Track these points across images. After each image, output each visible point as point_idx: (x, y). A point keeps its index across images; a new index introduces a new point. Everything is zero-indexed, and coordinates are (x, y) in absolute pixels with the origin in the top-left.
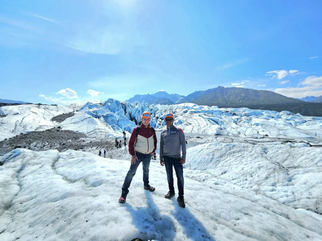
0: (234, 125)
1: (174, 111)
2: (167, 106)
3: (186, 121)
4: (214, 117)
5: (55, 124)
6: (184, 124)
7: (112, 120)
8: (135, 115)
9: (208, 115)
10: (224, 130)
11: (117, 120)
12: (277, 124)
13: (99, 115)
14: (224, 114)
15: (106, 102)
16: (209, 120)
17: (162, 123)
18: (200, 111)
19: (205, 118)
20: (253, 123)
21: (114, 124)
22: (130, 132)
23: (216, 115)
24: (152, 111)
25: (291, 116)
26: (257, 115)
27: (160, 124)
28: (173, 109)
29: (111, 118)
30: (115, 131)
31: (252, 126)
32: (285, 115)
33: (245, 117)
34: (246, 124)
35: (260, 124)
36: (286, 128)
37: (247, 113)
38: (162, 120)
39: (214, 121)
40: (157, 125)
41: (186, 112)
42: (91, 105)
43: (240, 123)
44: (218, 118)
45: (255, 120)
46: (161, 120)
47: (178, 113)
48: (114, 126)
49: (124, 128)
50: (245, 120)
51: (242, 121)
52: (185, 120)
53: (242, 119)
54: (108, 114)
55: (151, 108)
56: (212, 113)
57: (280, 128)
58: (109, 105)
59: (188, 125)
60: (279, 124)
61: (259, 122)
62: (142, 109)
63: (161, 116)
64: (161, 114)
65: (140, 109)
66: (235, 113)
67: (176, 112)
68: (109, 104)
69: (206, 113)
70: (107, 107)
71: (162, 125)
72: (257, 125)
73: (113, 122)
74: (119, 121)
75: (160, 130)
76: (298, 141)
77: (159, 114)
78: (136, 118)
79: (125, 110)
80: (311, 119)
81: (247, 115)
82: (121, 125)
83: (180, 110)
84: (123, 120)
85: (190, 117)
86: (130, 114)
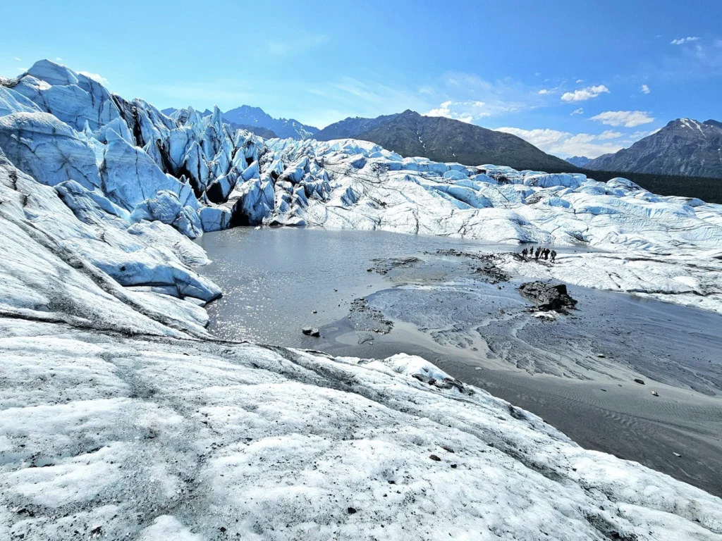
1: (320, 158)
2: (289, 142)
3: (365, 192)
4: (451, 184)
7: (64, 161)
8: (187, 157)
9: (431, 178)
11: (99, 163)
12: (652, 212)
14: (474, 177)
16: (441, 192)
18: (404, 163)
19: (426, 188)
20: (577, 207)
21: (72, 182)
22: (181, 226)
23: (456, 179)
26: (566, 186)
27: (289, 200)
28: (316, 154)
29: (56, 145)
35: (603, 209)
36: (685, 225)
37: (538, 178)
38: (294, 184)
39: (455, 197)
40: (280, 201)
41: (359, 165)
44: (470, 189)
45: (582, 199)
46: (288, 185)
47: (334, 168)
48: (75, 194)
49: (140, 207)
52: (361, 191)
53: (539, 195)
54: (32, 123)
56: (442, 174)
57: (668, 224)
58: (41, 88)
61: (600, 205)
62: (212, 139)
63: (286, 173)
65: (202, 135)
66: (506, 175)
67: (327, 163)
68: (44, 86)
69: (424, 173)
70: (30, 96)
71: (298, 201)
72: (594, 211)
73: (72, 172)
74: (111, 174)
75: (296, 220)
78: (193, 169)
81: (539, 184)
82: (123, 190)
83: (338, 157)
84: (129, 165)
85: (377, 180)
86: (162, 152)
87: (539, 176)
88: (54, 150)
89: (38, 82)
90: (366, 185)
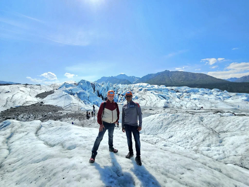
0: (178, 100)
1: (132, 89)
2: (126, 85)
3: (141, 96)
5: (39, 100)
6: (140, 99)
7: (84, 97)
8: (102, 93)
9: (158, 92)
10: (170, 104)
11: (88, 96)
12: (210, 99)
13: (74, 92)
14: (170, 91)
15: (79, 82)
16: (159, 96)
17: (123, 98)
18: (152, 89)
19: (155, 95)
20: (192, 98)
21: (85, 100)
22: (98, 105)
23: (164, 92)
24: (115, 89)
25: (220, 93)
26: (195, 92)
27: (121, 99)
28: (131, 88)
29: (83, 94)
30: (86, 105)
31: (192, 101)
32: (216, 91)
33: (186, 93)
34: (187, 99)
36: (216, 102)
38: (123, 96)
39: (162, 97)
40: (119, 100)
41: (141, 90)
42: (67, 85)
43: (182, 98)
44: (166, 95)
45: (193, 96)
46: (122, 96)
47: (135, 91)
48: (85, 101)
49: (93, 103)
50: (186, 96)
51: (184, 97)
52: (140, 96)
53: (183, 95)
54: (81, 92)
55: (114, 87)
56: (161, 91)
57: (212, 102)
59: (143, 100)
61: (196, 97)
63: (122, 93)
64: (122, 92)
65: (105, 88)
66: (178, 90)
67: (134, 90)
69: (156, 91)
70: (80, 86)
71: (123, 100)
72: (195, 99)
73: (85, 98)
75: (121, 104)
76: (226, 112)
77: (120, 91)
78: (103, 95)
79: (94, 89)
80: (235, 95)
81: (187, 92)
82: (91, 100)
83: (136, 88)
84: (92, 96)
85: (144, 93)
86: (98, 92)
88: (83, 95)
89: (81, 83)
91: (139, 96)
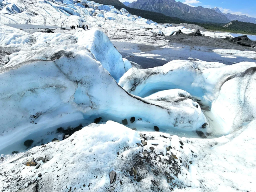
0: (91, 18)
3: (26, 8)
4: (66, 6)
9: (57, 3)
10: (85, 22)
14: (76, 4)
16: (62, 9)
20: (106, 17)
23: (68, 4)
25: (128, 13)
26: (108, 10)
31: (107, 20)
32: (124, 12)
33: (98, 10)
34: (101, 18)
35: (112, 18)
36: (129, 23)
39: (68, 12)
44: (72, 9)
45: (108, 14)
50: (99, 14)
51: (97, 15)
53: (96, 12)
56: (62, 1)
57: (126, 23)
59: (34, 16)
60: (125, 19)
61: (111, 16)
66: (87, 4)
72: (110, 19)
81: (98, 8)
85: (31, 2)
87: (98, 5)
90: (26, 4)
91: (20, 6)
